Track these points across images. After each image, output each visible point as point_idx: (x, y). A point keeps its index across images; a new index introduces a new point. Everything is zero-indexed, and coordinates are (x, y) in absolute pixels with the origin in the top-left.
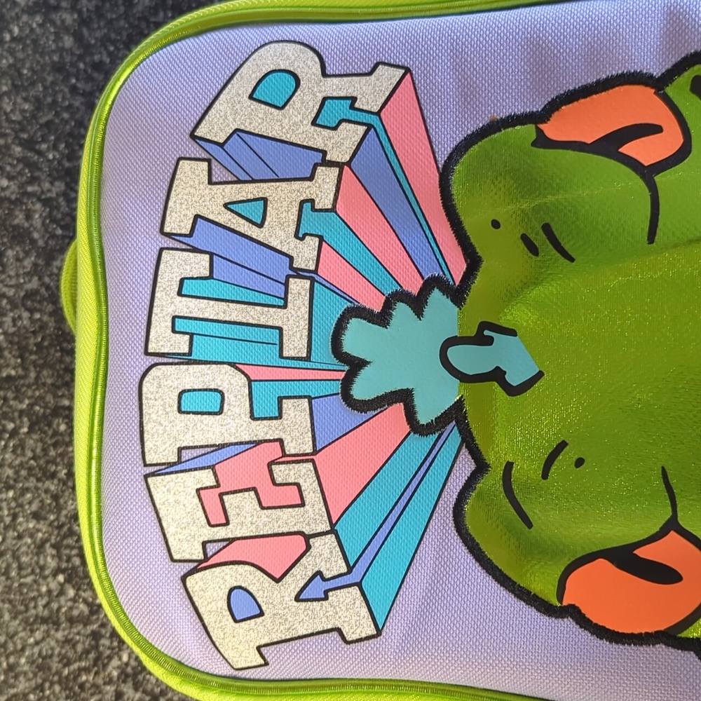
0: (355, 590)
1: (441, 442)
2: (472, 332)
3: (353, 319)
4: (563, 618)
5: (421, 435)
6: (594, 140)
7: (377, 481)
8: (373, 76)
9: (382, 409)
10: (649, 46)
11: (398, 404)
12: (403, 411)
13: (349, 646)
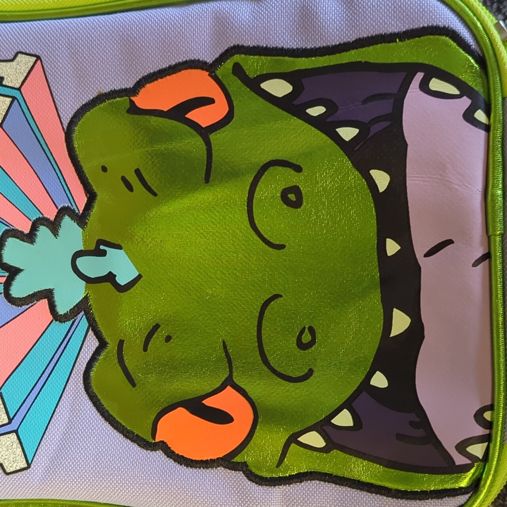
0: (14, 436)
1: (74, 327)
2: (92, 247)
3: (10, 238)
4: (155, 450)
5: (61, 322)
6: (169, 108)
7: (30, 356)
8: (15, 61)
9: (32, 304)
10: (203, 42)
11: (44, 300)
12: (47, 305)
13: (8, 476)
